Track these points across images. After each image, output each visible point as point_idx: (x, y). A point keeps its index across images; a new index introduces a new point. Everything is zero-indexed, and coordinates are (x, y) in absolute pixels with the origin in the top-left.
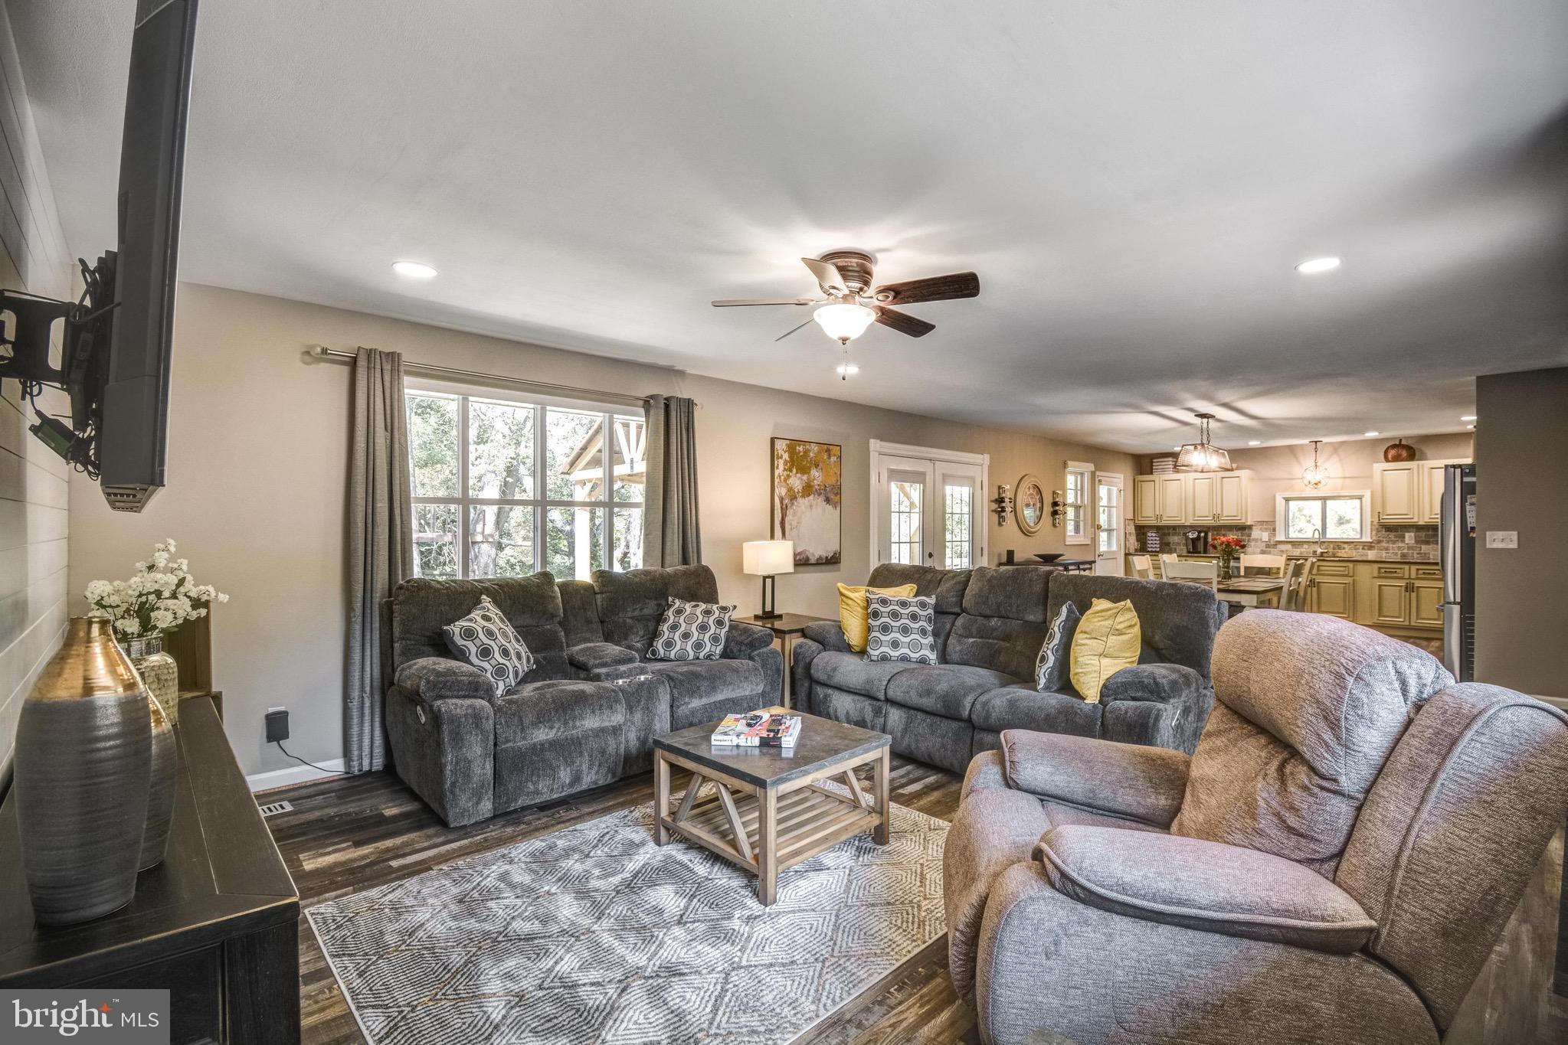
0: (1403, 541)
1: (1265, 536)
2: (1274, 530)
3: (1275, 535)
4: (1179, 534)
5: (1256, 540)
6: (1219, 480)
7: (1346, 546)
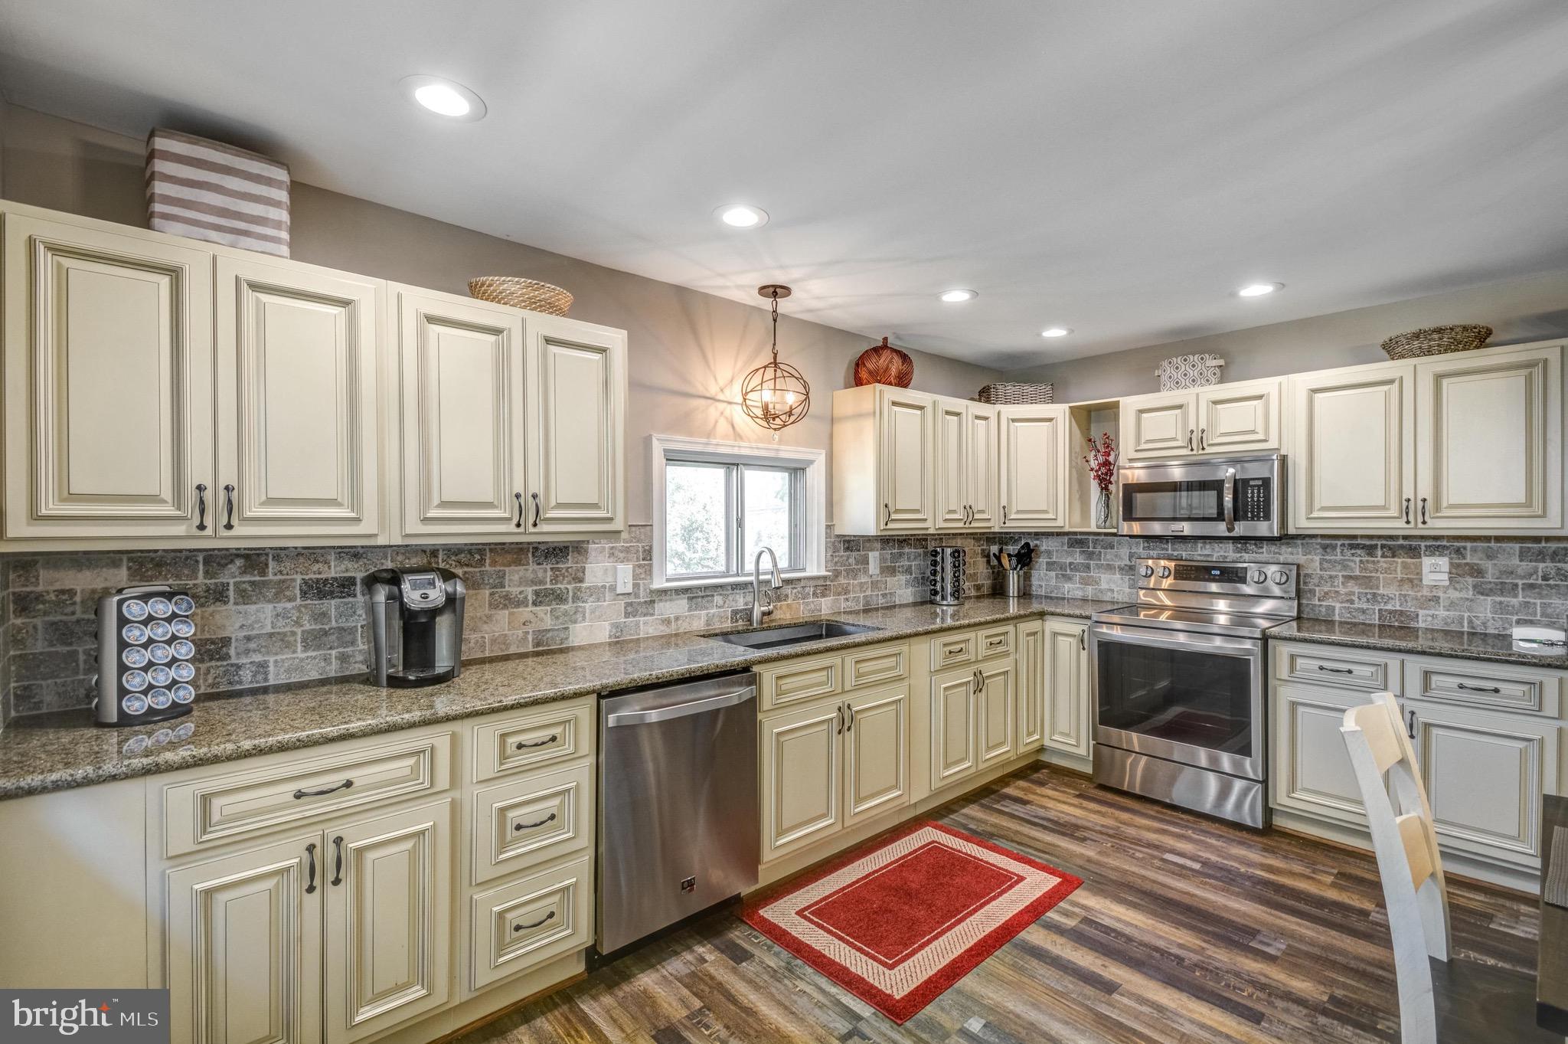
0: (866, 571)
1: (624, 575)
2: (648, 554)
3: (649, 572)
4: (281, 590)
5: (598, 592)
6: (534, 345)
7: (788, 590)
